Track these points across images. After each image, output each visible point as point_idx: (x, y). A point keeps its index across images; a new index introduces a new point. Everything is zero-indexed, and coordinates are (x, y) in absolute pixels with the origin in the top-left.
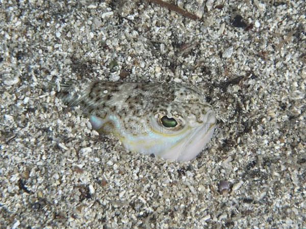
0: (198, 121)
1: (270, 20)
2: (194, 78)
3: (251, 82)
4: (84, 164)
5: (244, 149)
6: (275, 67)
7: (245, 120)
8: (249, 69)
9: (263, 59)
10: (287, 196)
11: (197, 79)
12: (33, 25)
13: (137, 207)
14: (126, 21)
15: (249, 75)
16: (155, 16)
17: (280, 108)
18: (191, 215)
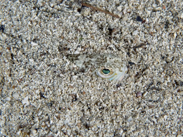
0: (120, 71)
1: (153, 18)
2: (121, 44)
3: (147, 46)
4: (74, 84)
5: (146, 77)
6: (158, 39)
7: (146, 63)
8: (146, 40)
9: (152, 35)
10: (170, 98)
11: (122, 44)
12: (44, 19)
13: (99, 104)
14: (86, 18)
15: (146, 43)
16: (99, 17)
17: (161, 58)
18: (125, 108)
